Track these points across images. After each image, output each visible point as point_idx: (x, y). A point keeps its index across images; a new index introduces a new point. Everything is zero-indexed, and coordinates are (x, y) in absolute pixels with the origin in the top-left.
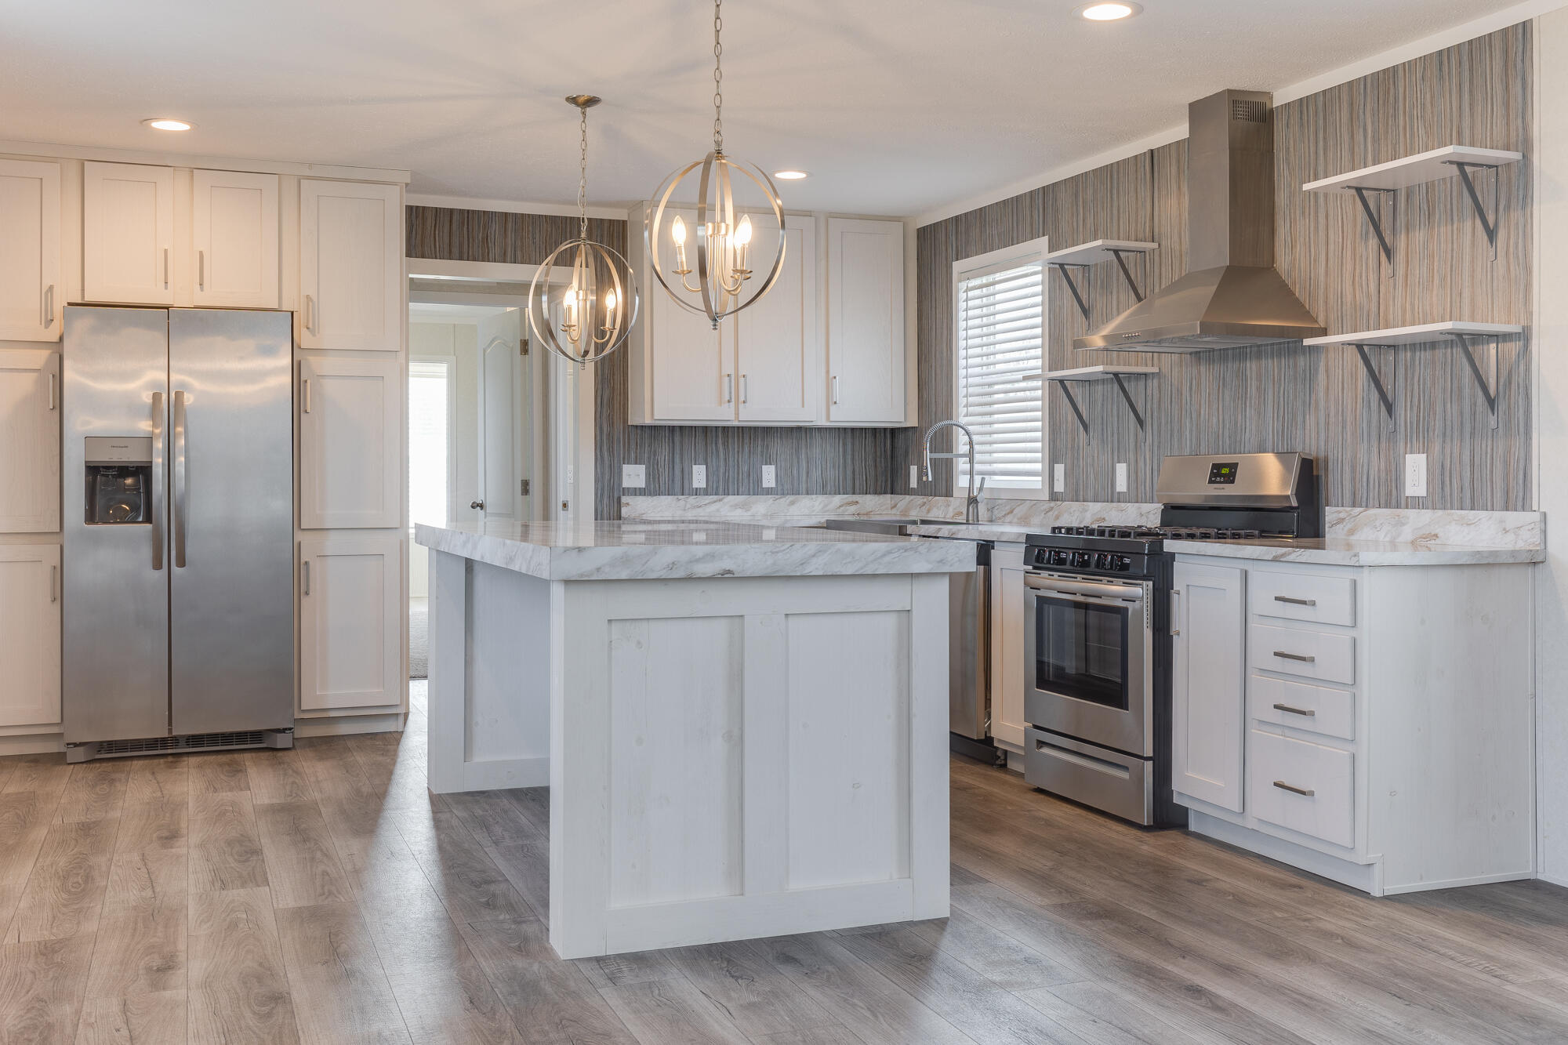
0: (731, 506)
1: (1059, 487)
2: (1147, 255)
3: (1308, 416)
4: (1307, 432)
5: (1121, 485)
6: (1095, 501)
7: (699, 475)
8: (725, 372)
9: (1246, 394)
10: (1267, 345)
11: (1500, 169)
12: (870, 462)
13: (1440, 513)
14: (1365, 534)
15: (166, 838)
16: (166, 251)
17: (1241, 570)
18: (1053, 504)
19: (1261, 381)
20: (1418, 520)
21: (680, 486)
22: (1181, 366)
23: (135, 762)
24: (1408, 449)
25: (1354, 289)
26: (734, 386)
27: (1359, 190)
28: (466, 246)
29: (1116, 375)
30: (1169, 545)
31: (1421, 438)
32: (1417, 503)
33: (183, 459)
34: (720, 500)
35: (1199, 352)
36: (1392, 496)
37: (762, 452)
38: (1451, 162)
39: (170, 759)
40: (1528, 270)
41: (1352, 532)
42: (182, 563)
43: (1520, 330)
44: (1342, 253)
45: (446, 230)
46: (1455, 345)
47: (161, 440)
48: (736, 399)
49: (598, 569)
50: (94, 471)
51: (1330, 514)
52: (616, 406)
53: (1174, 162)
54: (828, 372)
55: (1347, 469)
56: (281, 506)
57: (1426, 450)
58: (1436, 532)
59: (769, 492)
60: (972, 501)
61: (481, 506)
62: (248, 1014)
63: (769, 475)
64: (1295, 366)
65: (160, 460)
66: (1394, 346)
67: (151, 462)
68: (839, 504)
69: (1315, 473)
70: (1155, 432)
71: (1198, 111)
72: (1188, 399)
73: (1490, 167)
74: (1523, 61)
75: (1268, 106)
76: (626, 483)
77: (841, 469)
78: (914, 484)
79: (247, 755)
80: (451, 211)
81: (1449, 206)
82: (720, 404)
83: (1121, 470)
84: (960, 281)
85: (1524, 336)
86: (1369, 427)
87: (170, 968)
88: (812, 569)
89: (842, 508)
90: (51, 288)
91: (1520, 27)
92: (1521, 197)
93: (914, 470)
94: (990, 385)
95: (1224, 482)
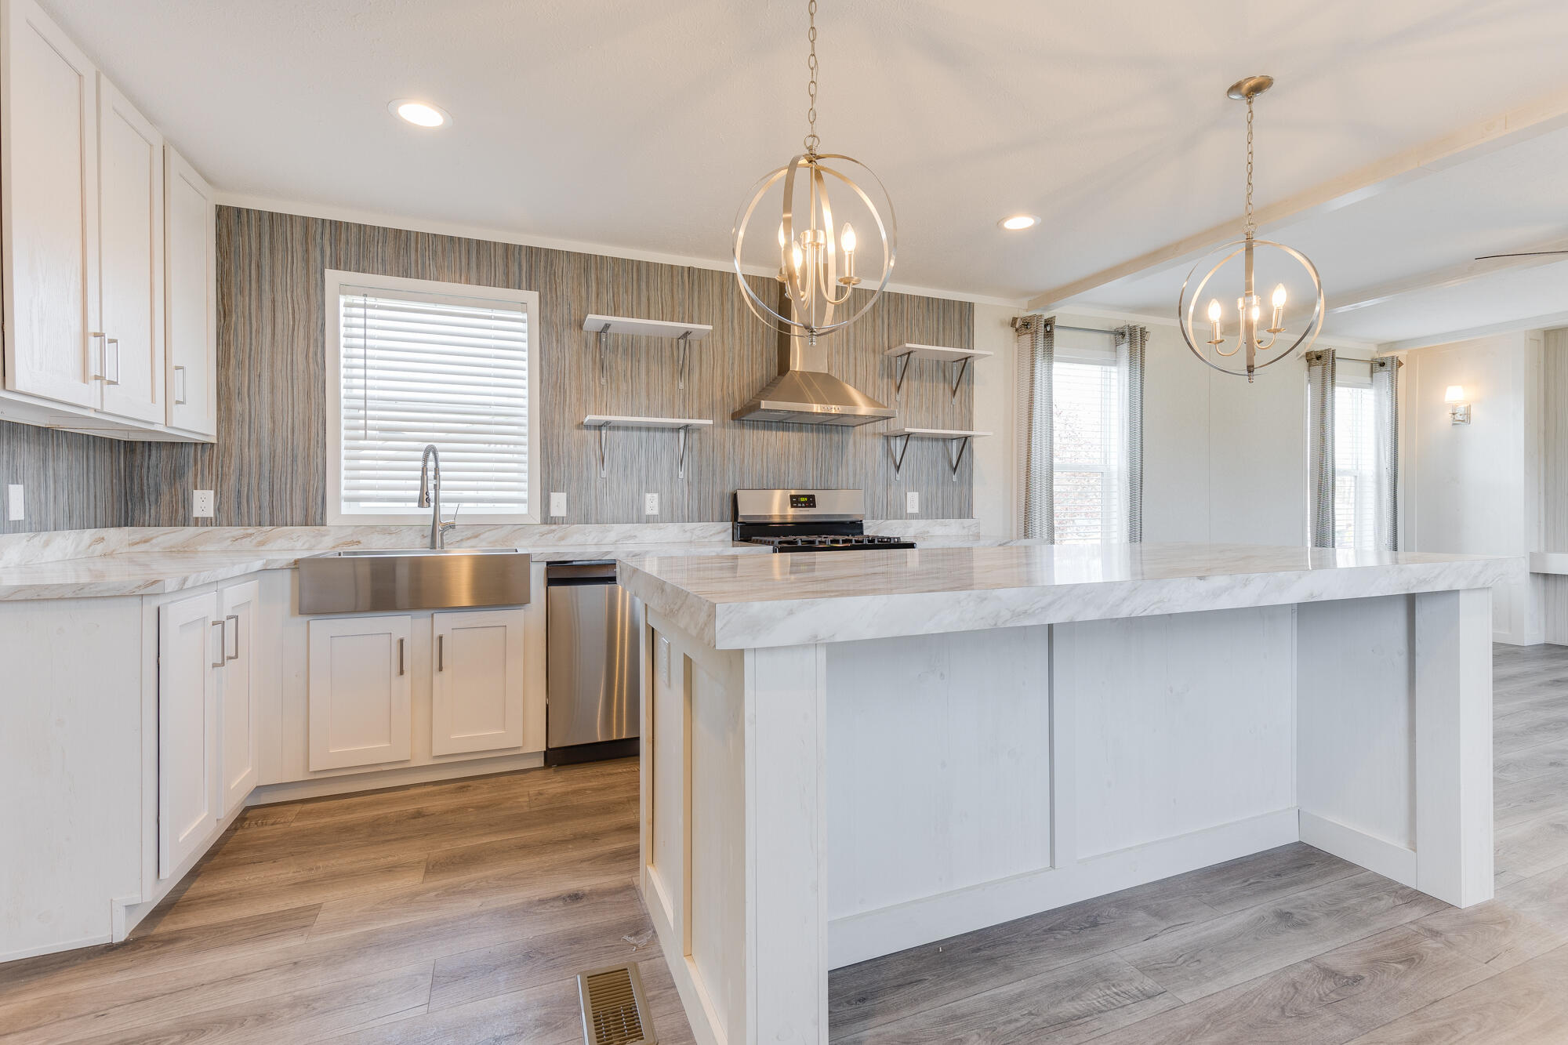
1: (559, 512)
5: (652, 511)
8: (91, 330)
24: (906, 490)
26: (102, 354)
29: (687, 427)
31: (913, 484)
36: (897, 513)
48: (103, 377)
54: (167, 358)
55: (868, 499)
57: (916, 490)
58: (927, 530)
59: (18, 527)
63: (16, 502)
70: (696, 472)
74: (969, 319)
78: (205, 511)
81: (931, 374)
82: (85, 379)
83: (653, 498)
84: (341, 293)
86: (884, 478)
89: (91, 548)
91: (969, 304)
93: (206, 495)
95: (806, 507)
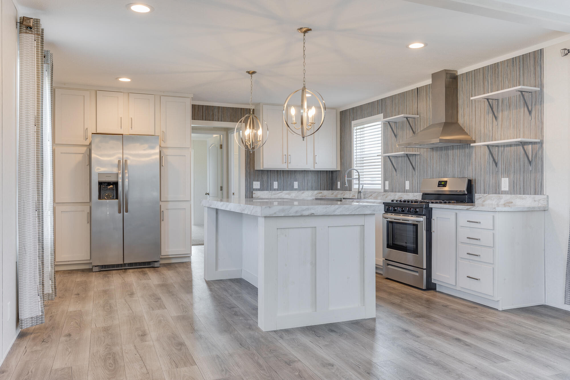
0: (285, 194)
1: (387, 188)
2: (416, 118)
3: (469, 167)
4: (469, 171)
5: (407, 187)
6: (399, 192)
7: (276, 185)
8: (284, 154)
9: (449, 160)
10: (456, 146)
11: (533, 93)
12: (325, 181)
13: (513, 195)
14: (488, 202)
15: (130, 294)
16: (121, 118)
17: (455, 213)
18: (385, 193)
19: (453, 156)
20: (506, 198)
21: (270, 188)
22: (427, 152)
23: (113, 271)
24: (502, 177)
25: (484, 129)
26: (287, 158)
27: (488, 99)
28: (207, 116)
29: (407, 155)
30: (431, 205)
31: (507, 173)
32: (505, 193)
33: (127, 180)
34: (282, 192)
35: (433, 148)
36: (497, 190)
37: (294, 178)
38: (519, 91)
39: (123, 270)
40: (542, 123)
41: (484, 201)
42: (127, 211)
43: (540, 141)
44: (480, 118)
45: (201, 112)
46: (518, 145)
47: (121, 174)
48: (287, 162)
49: (275, 213)
50: (100, 184)
51: (477, 196)
52: (251, 164)
53: (425, 91)
54: (314, 154)
55: (482, 182)
56: (156, 194)
57: (508, 176)
58: (512, 201)
59: (296, 190)
60: (359, 192)
61: (208, 194)
62: (174, 349)
63: (296, 185)
64: (465, 152)
65: (121, 180)
66: (498, 146)
67: (118, 181)
68: (316, 193)
69: (472, 184)
70: (419, 172)
71: (435, 76)
72: (429, 161)
73: (530, 92)
74: (540, 61)
75: (456, 75)
76: (254, 187)
77: (317, 183)
78: (339, 187)
79: (146, 269)
80: (203, 106)
81: (516, 104)
82: (283, 163)
83: (407, 183)
84: (354, 127)
85: (541, 143)
86: (489, 170)
87: (145, 335)
88: (337, 213)
89: (317, 195)
90: (87, 129)
91: (540, 51)
92: (540, 101)
93: (339, 183)
94: (363, 158)
95: (443, 186)
